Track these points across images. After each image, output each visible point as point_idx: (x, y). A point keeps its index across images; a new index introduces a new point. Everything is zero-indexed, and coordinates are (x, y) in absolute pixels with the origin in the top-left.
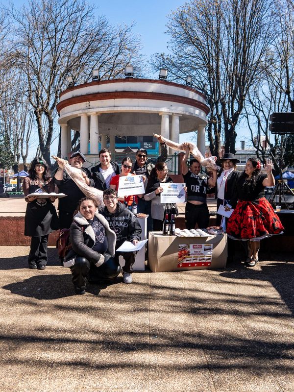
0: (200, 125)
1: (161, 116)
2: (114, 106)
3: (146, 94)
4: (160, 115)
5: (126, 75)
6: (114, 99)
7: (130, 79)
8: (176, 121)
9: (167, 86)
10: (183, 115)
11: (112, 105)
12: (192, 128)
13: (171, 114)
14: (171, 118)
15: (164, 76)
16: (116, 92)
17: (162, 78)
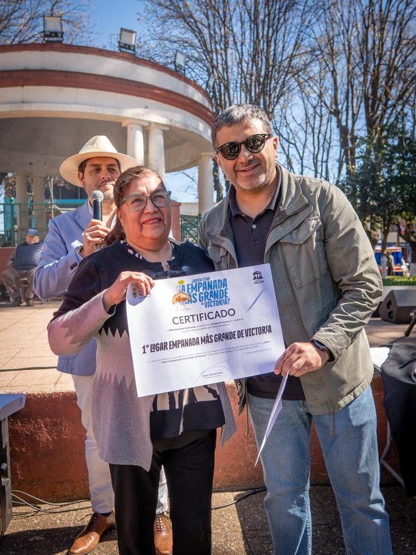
0: (202, 154)
1: (126, 128)
2: (23, 102)
3: (92, 78)
4: (124, 125)
5: (46, 36)
6: (22, 86)
7: (55, 45)
8: (157, 140)
9: (135, 65)
10: (170, 127)
11: (19, 98)
12: (188, 161)
13: (147, 124)
14: (146, 132)
15: (129, 46)
16: (26, 71)
17: (124, 47)
